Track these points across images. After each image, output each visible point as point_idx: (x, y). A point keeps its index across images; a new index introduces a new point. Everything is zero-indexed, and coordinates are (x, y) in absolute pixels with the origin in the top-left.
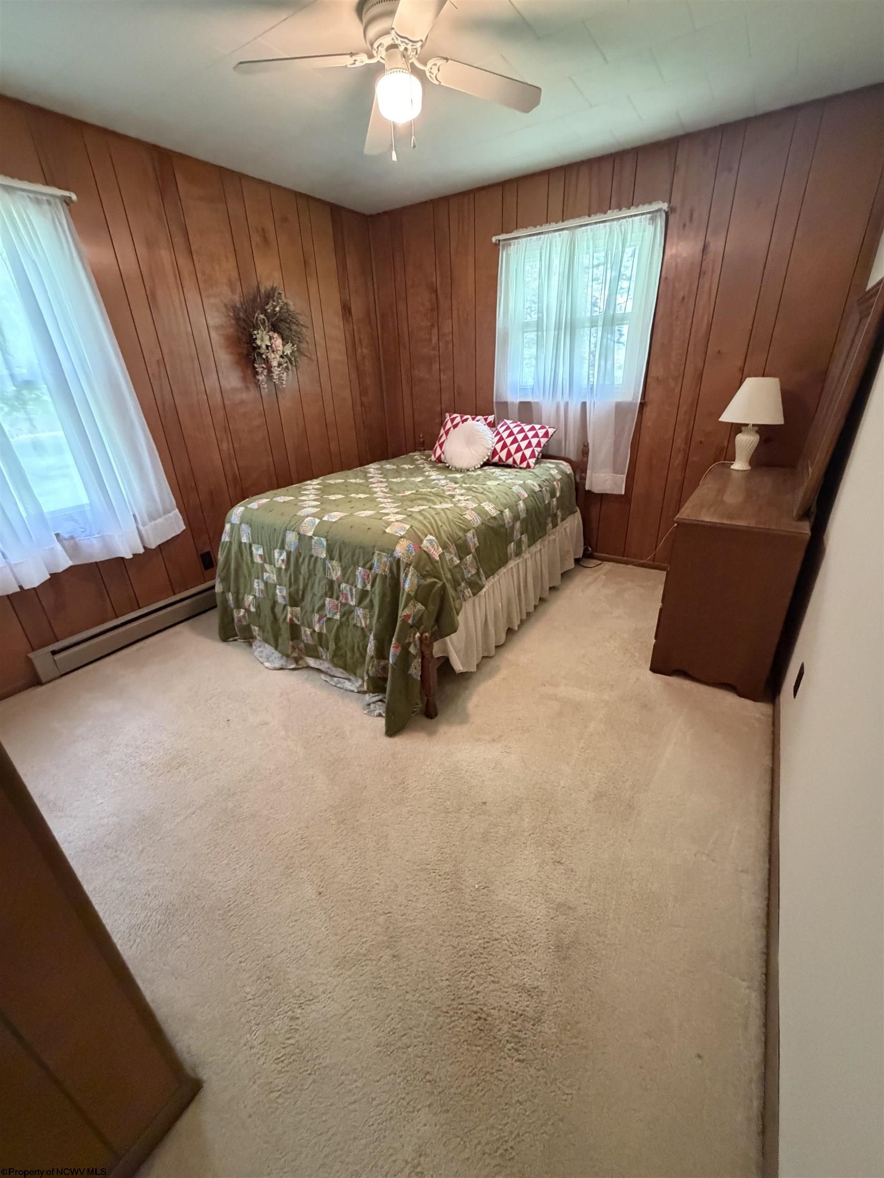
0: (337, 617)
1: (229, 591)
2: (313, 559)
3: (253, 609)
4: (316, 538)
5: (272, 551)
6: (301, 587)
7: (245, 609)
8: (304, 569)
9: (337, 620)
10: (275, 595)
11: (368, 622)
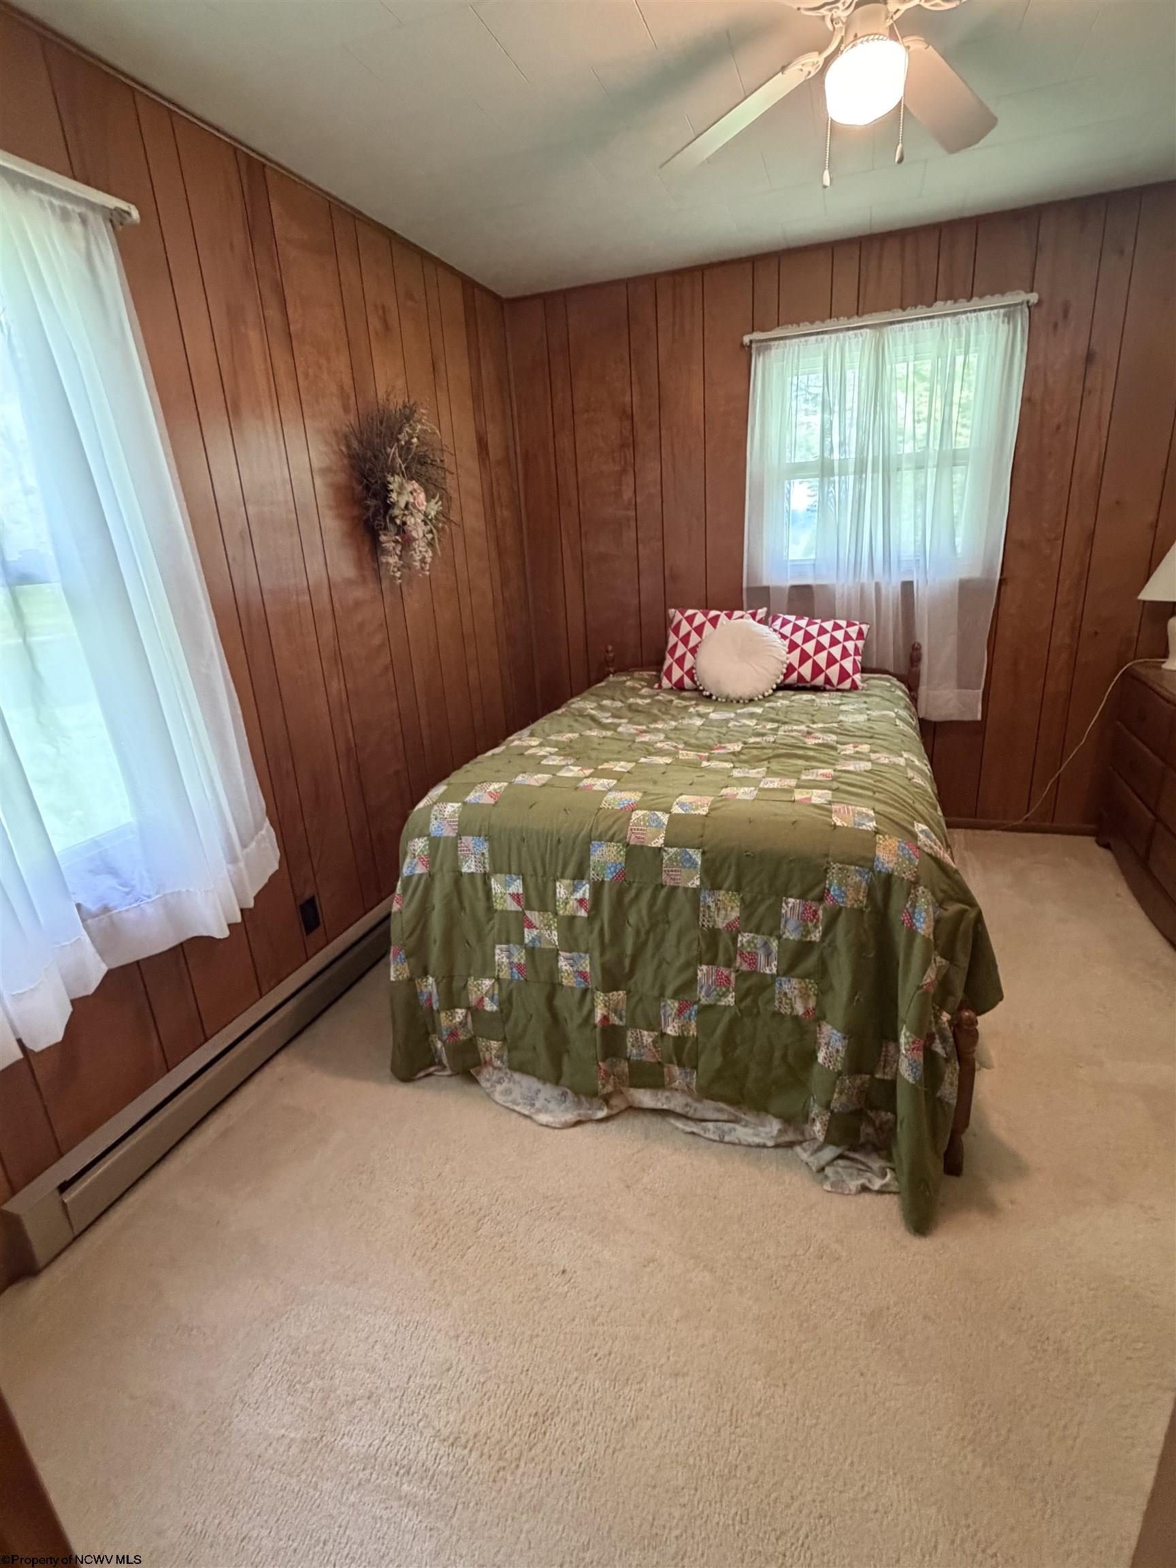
0: (730, 1000)
1: (425, 973)
2: (663, 893)
3: (490, 1006)
4: (672, 850)
5: (550, 884)
6: (629, 950)
7: (468, 1008)
8: (637, 916)
9: (727, 1007)
10: (554, 971)
11: (812, 1003)
